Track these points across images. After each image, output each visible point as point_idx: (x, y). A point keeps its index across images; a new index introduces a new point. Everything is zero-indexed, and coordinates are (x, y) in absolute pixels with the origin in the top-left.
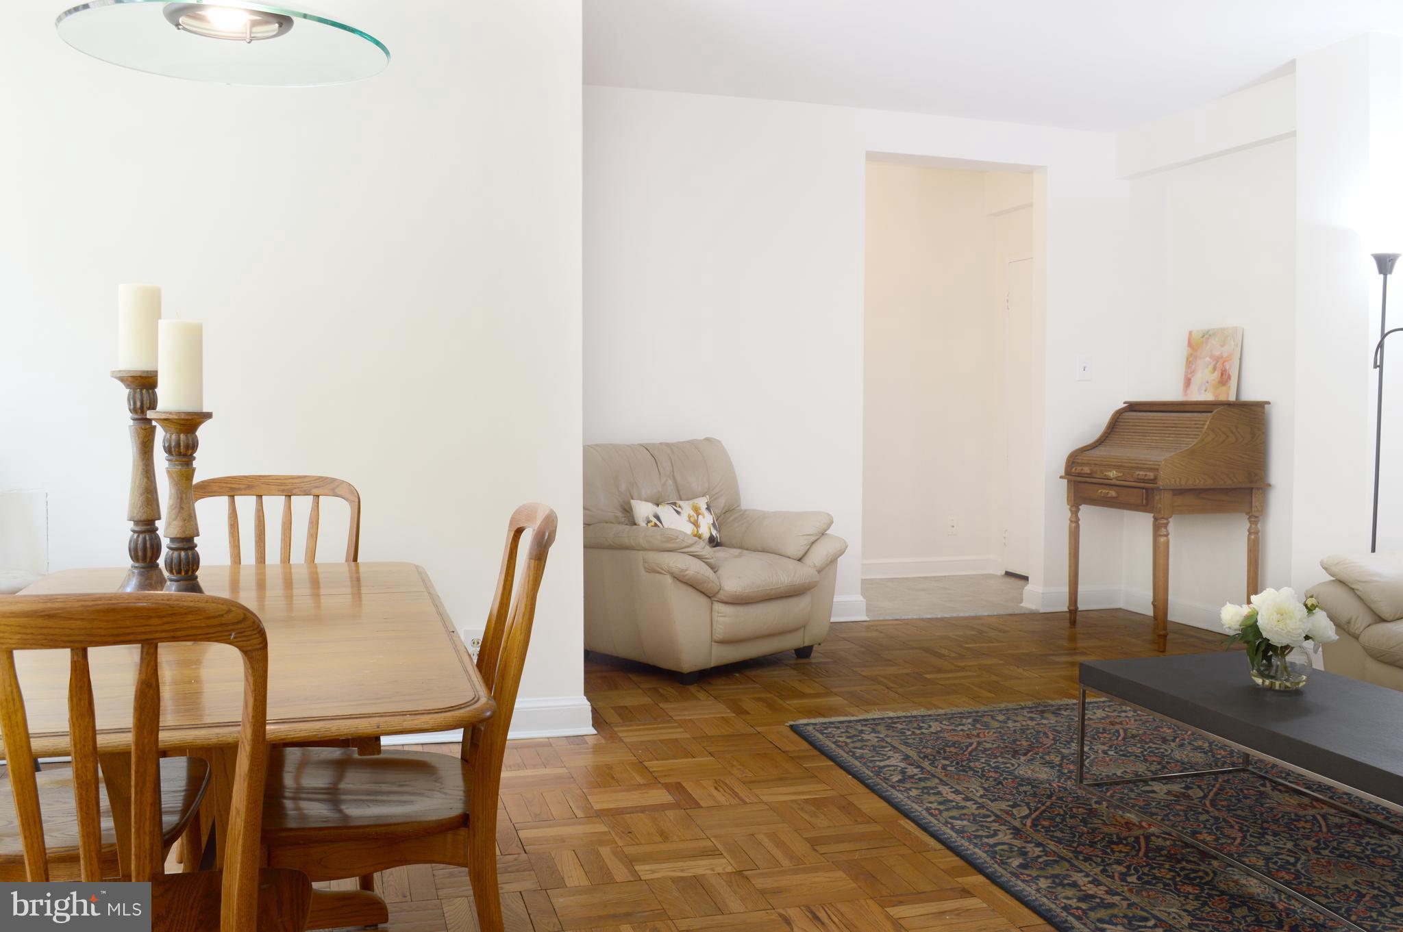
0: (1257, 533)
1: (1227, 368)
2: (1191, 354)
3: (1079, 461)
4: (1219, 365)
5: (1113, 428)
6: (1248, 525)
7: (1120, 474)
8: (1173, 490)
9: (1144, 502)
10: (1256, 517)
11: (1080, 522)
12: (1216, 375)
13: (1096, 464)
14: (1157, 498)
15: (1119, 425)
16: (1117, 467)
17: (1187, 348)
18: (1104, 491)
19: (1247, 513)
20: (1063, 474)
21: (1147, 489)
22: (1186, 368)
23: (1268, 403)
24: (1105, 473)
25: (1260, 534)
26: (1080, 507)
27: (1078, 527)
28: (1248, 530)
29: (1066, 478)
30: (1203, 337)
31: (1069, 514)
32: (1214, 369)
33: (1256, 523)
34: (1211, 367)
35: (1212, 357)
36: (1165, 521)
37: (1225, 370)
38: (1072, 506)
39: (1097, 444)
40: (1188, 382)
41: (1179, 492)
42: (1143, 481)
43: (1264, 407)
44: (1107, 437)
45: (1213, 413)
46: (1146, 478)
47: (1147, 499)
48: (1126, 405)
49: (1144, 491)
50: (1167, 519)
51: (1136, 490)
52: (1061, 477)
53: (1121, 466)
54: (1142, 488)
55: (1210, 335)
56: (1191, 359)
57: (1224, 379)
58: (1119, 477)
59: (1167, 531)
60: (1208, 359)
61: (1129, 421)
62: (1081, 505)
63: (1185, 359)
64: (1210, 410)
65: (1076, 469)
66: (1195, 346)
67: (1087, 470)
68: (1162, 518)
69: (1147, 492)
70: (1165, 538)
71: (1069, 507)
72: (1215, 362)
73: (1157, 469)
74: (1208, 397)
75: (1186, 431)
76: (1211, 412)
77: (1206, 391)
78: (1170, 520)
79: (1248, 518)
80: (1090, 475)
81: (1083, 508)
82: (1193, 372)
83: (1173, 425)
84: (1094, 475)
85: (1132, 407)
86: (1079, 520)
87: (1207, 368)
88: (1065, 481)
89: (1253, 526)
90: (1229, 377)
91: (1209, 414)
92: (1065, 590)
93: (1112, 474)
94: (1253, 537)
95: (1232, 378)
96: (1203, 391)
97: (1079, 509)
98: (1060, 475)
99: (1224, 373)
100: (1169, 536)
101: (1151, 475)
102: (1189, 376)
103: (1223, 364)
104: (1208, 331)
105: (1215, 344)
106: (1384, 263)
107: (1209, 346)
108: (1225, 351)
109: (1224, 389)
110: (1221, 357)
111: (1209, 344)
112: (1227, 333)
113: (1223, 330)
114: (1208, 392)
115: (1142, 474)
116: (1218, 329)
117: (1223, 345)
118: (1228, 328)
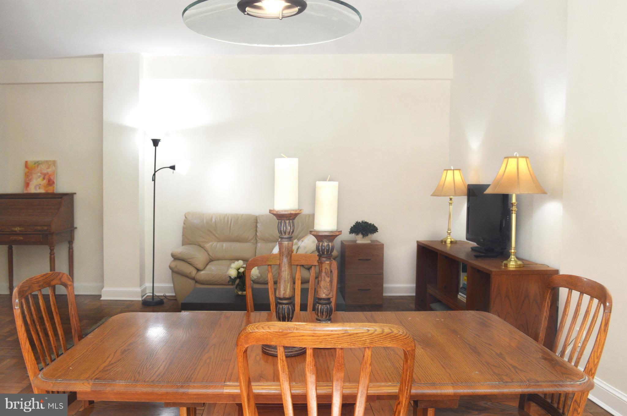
2: (28, 172)
4: (47, 177)
6: (68, 246)
12: (45, 181)
16: (19, 225)
17: (24, 169)
18: (14, 237)
22: (25, 178)
23: (75, 193)
30: (35, 164)
32: (44, 179)
33: (71, 244)
34: (41, 178)
35: (41, 173)
37: (51, 179)
40: (27, 184)
43: (73, 195)
45: (63, 198)
51: (37, 235)
53: (21, 225)
54: (40, 234)
55: (39, 164)
56: (27, 174)
57: (51, 183)
58: (22, 230)
59: (54, 252)
60: (39, 174)
63: (24, 174)
66: (30, 167)
72: (43, 176)
74: (42, 191)
77: (39, 188)
82: (30, 180)
87: (39, 178)
89: (71, 246)
90: (53, 182)
93: (17, 229)
95: (55, 183)
96: (38, 188)
101: (46, 228)
102: (27, 181)
103: (49, 177)
104: (38, 162)
105: (43, 167)
106: (156, 142)
107: (39, 169)
108: (50, 171)
109: (51, 188)
110: (48, 173)
111: (39, 167)
112: (50, 163)
113: (47, 162)
114: (41, 189)
115: (39, 228)
116: (44, 161)
117: (48, 168)
118: (50, 161)
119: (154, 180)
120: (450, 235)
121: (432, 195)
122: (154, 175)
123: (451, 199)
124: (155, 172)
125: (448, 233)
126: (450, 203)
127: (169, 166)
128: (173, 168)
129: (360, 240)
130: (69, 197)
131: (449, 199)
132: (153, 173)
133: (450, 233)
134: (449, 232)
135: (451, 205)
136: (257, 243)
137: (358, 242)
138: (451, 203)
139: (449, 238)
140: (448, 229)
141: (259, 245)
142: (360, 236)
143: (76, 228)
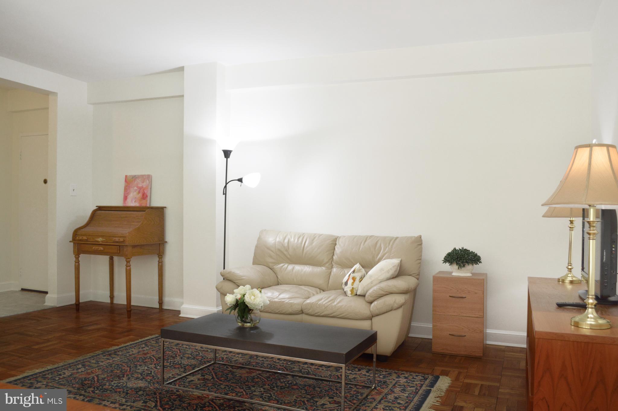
0: (162, 262)
1: (146, 192)
2: (127, 186)
3: (79, 234)
4: (142, 191)
5: (92, 218)
6: (158, 259)
7: (104, 239)
8: (133, 246)
9: (118, 252)
10: (161, 256)
11: (80, 263)
12: (140, 195)
13: (89, 235)
14: (125, 249)
15: (95, 217)
16: (102, 236)
17: (124, 183)
18: (96, 247)
19: (158, 254)
20: (71, 240)
21: (119, 246)
22: (124, 191)
23: (165, 207)
24: (95, 239)
25: (163, 263)
26: (80, 255)
27: (79, 265)
28: (158, 261)
29: (72, 242)
30: (133, 178)
31: (74, 259)
32: (139, 192)
33: (161, 258)
34: (137, 191)
35: (137, 187)
36: (129, 260)
37: (145, 193)
38: (76, 255)
39: (86, 226)
40: (125, 198)
41: (134, 246)
42: (117, 242)
43: (163, 209)
44: (90, 222)
45: (146, 212)
46: (119, 241)
47: (119, 250)
48: (97, 208)
49: (118, 246)
50: (130, 259)
51: (116, 247)
52: (70, 242)
53: (104, 236)
54: (117, 245)
55: (136, 178)
56: (126, 188)
57: (144, 196)
58: (104, 241)
59: (130, 264)
60: (136, 188)
61: (101, 215)
62: (80, 254)
63: (124, 188)
64: (144, 210)
65: (79, 237)
66: (129, 181)
67: (85, 238)
68: (128, 258)
69: (119, 247)
70: (129, 267)
71: (74, 255)
72: (139, 190)
73: (126, 237)
74: (137, 204)
75: (132, 220)
76: (145, 211)
77: (135, 202)
78: (131, 259)
79: (158, 257)
80: (87, 240)
81: (82, 256)
82: (128, 194)
83: (125, 217)
84: (89, 240)
85: (100, 208)
86: (79, 261)
87: (135, 192)
88: (72, 243)
89: (160, 260)
90: (147, 196)
91: (144, 212)
92: (74, 294)
93: (100, 239)
94: (160, 264)
95: (148, 197)
96: (134, 202)
97: (79, 256)
98: (69, 241)
99: (144, 194)
100: (131, 267)
101: (122, 240)
102: (126, 195)
103: (143, 190)
104: (135, 176)
105: (139, 181)
106: (227, 154)
107: (136, 182)
108: (144, 185)
109: (144, 201)
110: (142, 187)
111: (136, 181)
112: (145, 177)
113: (142, 176)
114: (136, 202)
115: (117, 239)
116: (140, 175)
117: (143, 182)
118: (145, 175)
119: (225, 194)
120: (570, 271)
121: (544, 216)
122: (225, 187)
123: (572, 222)
124: (226, 184)
125: (568, 269)
126: (570, 227)
127: (237, 179)
128: (240, 180)
129: (456, 272)
130: (160, 211)
131: (570, 222)
132: (225, 185)
133: (571, 269)
134: (570, 267)
135: (572, 231)
136: (332, 268)
137: (454, 274)
138: (572, 228)
139: (570, 277)
140: (568, 263)
141: (334, 270)
142: (455, 267)
143: (166, 242)
